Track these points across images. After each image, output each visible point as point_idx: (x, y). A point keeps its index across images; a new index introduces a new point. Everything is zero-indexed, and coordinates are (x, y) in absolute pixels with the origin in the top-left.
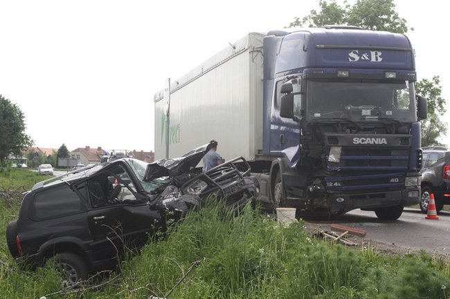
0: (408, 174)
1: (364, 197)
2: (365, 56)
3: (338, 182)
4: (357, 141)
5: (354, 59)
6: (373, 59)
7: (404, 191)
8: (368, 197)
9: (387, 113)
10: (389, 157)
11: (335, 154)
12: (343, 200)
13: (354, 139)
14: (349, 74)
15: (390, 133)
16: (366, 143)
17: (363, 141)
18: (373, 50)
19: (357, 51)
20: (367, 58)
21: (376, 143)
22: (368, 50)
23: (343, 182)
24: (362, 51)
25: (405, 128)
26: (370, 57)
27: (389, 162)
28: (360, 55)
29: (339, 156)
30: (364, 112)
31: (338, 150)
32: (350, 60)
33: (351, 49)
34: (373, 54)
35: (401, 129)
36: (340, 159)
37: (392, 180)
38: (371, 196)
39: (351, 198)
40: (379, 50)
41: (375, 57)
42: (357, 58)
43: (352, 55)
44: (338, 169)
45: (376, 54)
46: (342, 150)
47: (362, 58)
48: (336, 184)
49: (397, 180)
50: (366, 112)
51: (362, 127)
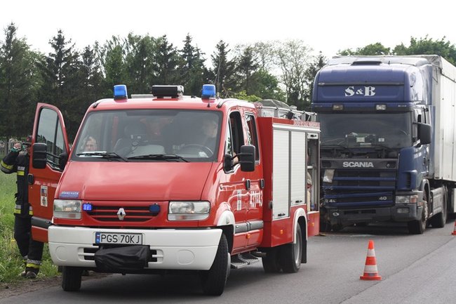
0: (397, 193)
1: (357, 212)
2: (360, 92)
3: (333, 199)
4: (346, 165)
5: (350, 94)
6: (367, 94)
7: (393, 208)
8: (360, 213)
9: (380, 140)
10: (378, 179)
11: (328, 175)
12: (338, 214)
13: (344, 163)
14: (344, 107)
15: (380, 158)
16: (354, 166)
17: (352, 164)
18: (367, 86)
19: (353, 87)
20: (361, 93)
21: (364, 166)
22: (362, 86)
23: (338, 200)
24: (357, 87)
25: (395, 153)
26: (364, 92)
27: (377, 183)
28: (355, 91)
29: (332, 177)
30: (358, 140)
31: (331, 172)
32: (346, 95)
33: (347, 86)
34: (367, 89)
35: (391, 154)
36: (333, 180)
37: (381, 198)
38: (363, 212)
39: (345, 213)
40: (373, 86)
41: (369, 92)
42: (352, 93)
43: (348, 90)
44: (331, 188)
45: (370, 89)
46: (335, 172)
47: (357, 93)
48: (331, 201)
49: (385, 198)
50: (361, 140)
51: (355, 152)
